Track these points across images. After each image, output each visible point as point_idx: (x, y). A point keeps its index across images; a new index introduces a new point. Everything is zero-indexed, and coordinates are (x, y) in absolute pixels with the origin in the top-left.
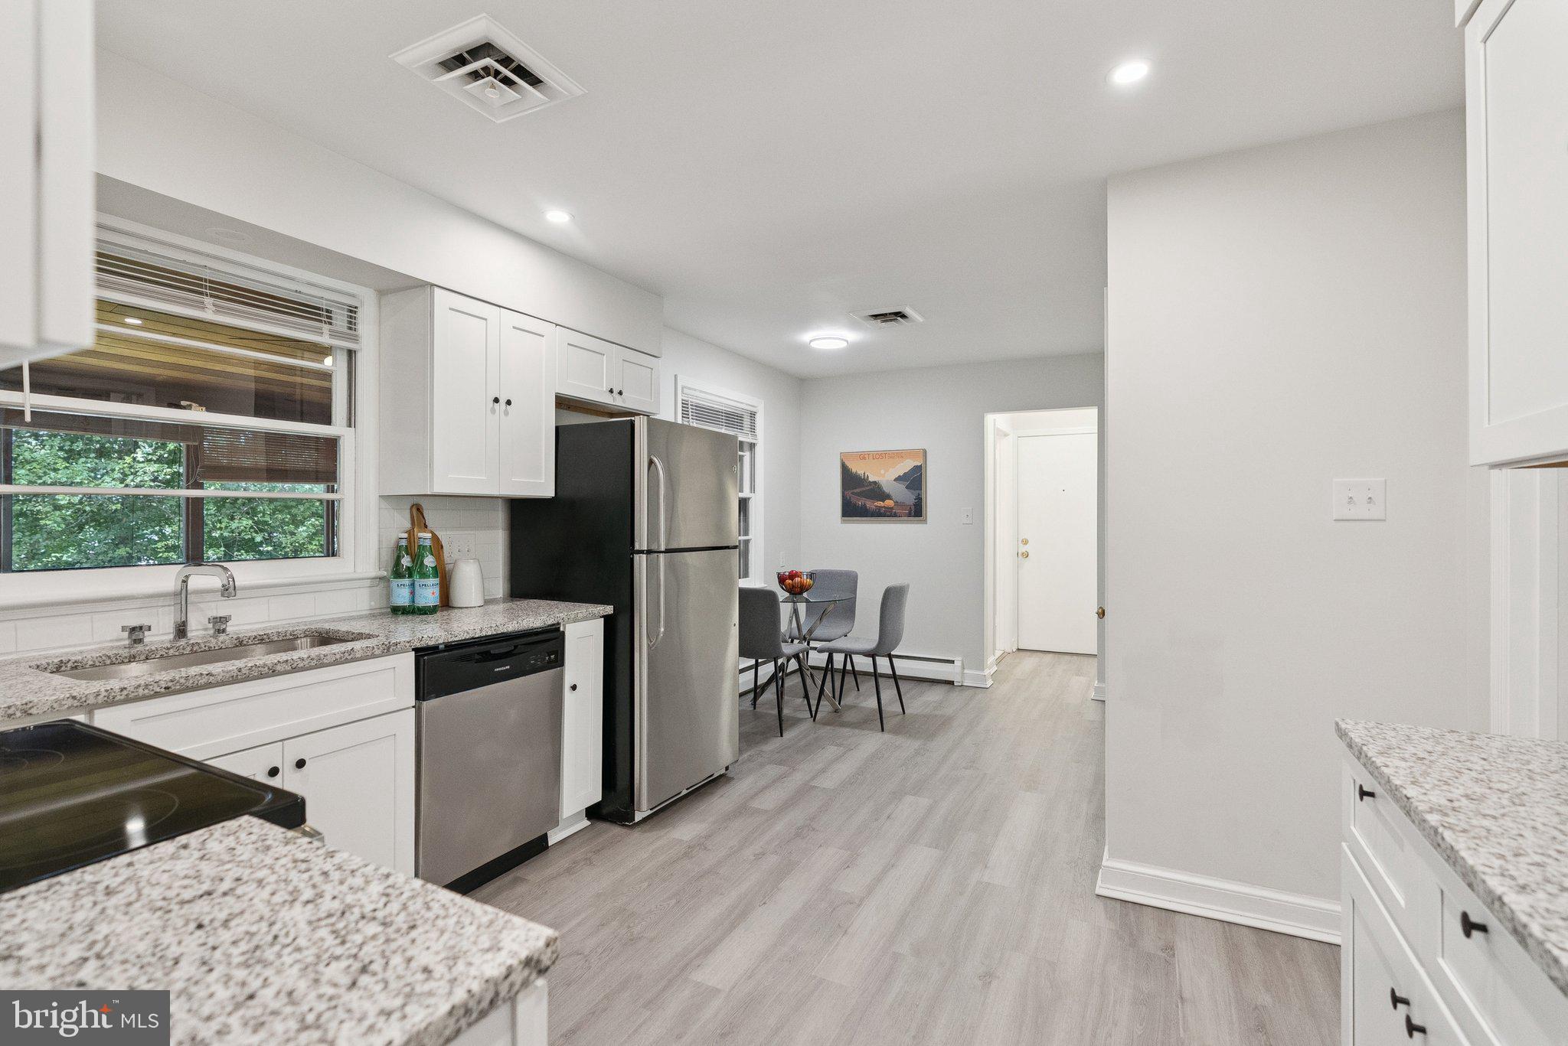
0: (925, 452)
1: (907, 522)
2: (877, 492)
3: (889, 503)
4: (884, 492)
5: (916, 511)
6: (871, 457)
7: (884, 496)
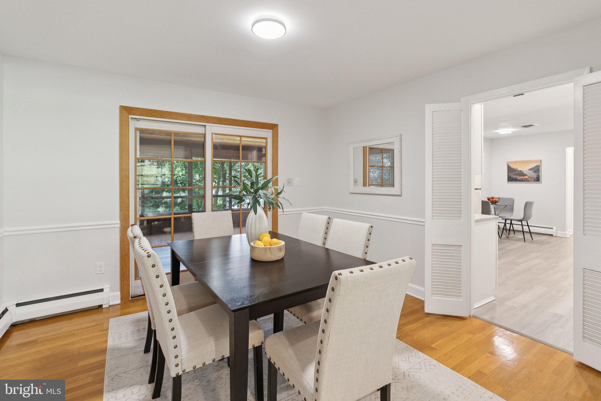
0: (541, 161)
1: (533, 183)
2: (521, 174)
3: (526, 177)
4: (524, 174)
5: (538, 179)
6: (519, 163)
7: (524, 175)
